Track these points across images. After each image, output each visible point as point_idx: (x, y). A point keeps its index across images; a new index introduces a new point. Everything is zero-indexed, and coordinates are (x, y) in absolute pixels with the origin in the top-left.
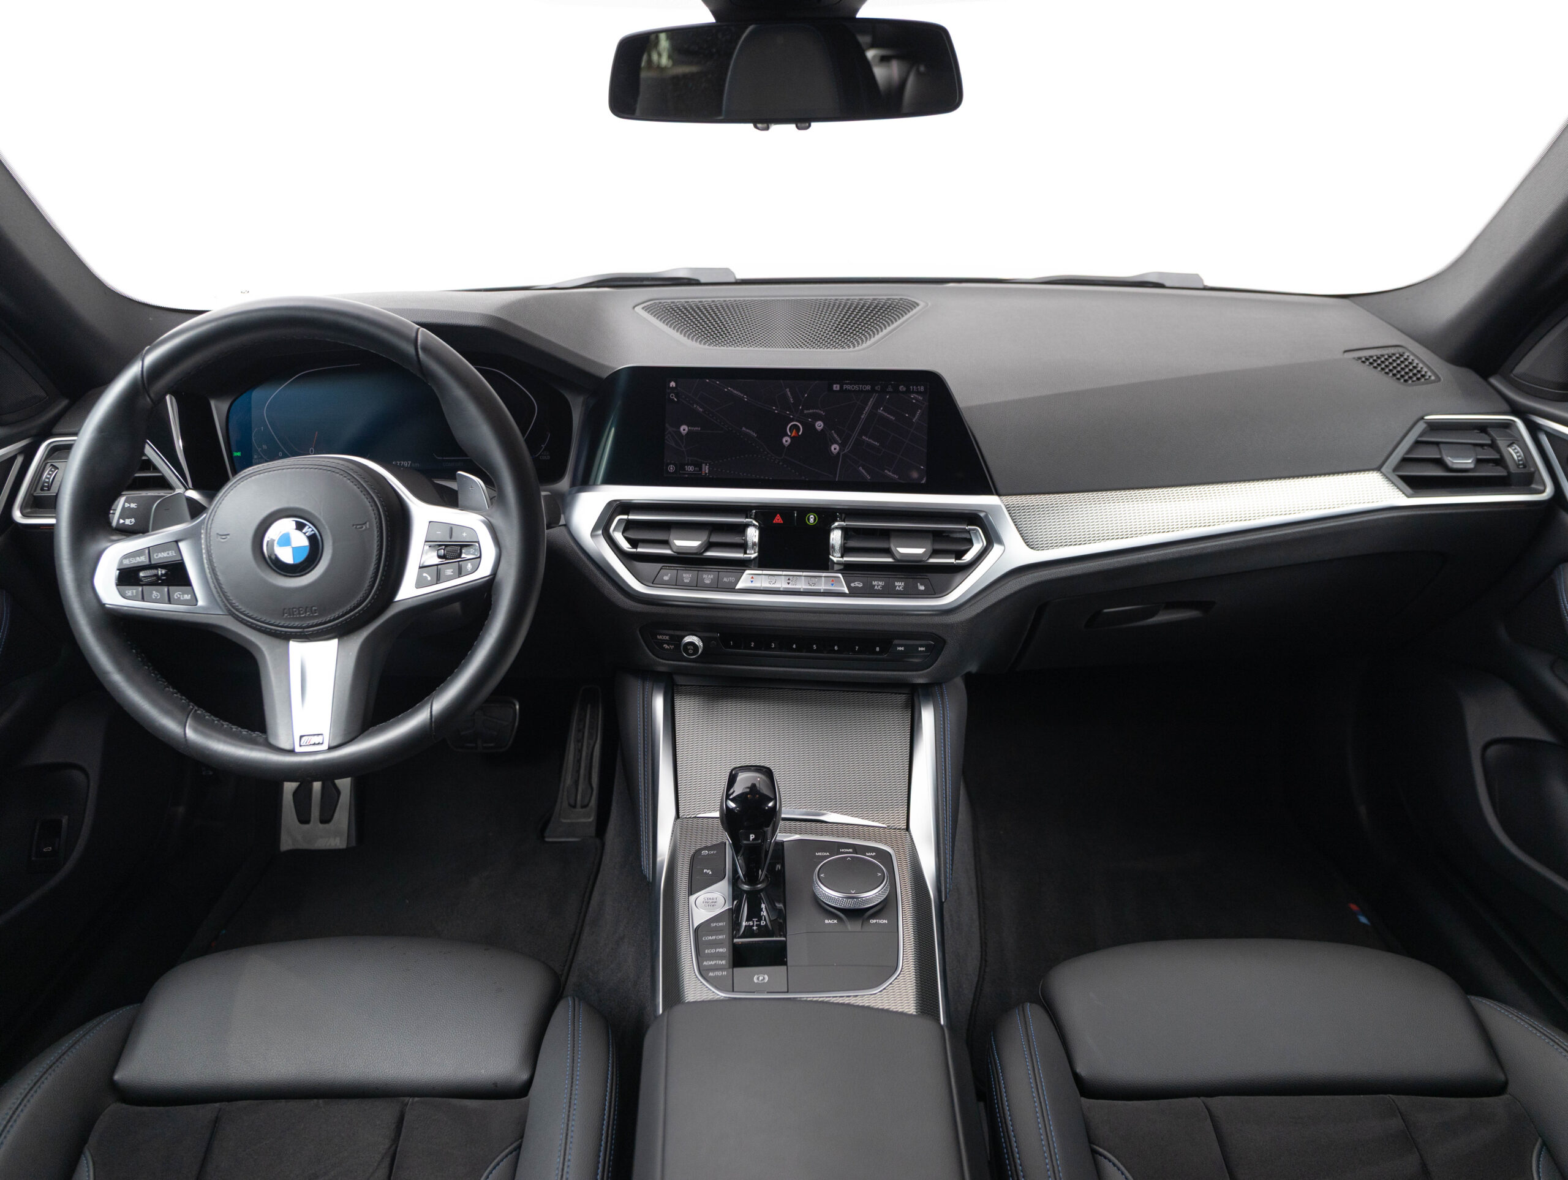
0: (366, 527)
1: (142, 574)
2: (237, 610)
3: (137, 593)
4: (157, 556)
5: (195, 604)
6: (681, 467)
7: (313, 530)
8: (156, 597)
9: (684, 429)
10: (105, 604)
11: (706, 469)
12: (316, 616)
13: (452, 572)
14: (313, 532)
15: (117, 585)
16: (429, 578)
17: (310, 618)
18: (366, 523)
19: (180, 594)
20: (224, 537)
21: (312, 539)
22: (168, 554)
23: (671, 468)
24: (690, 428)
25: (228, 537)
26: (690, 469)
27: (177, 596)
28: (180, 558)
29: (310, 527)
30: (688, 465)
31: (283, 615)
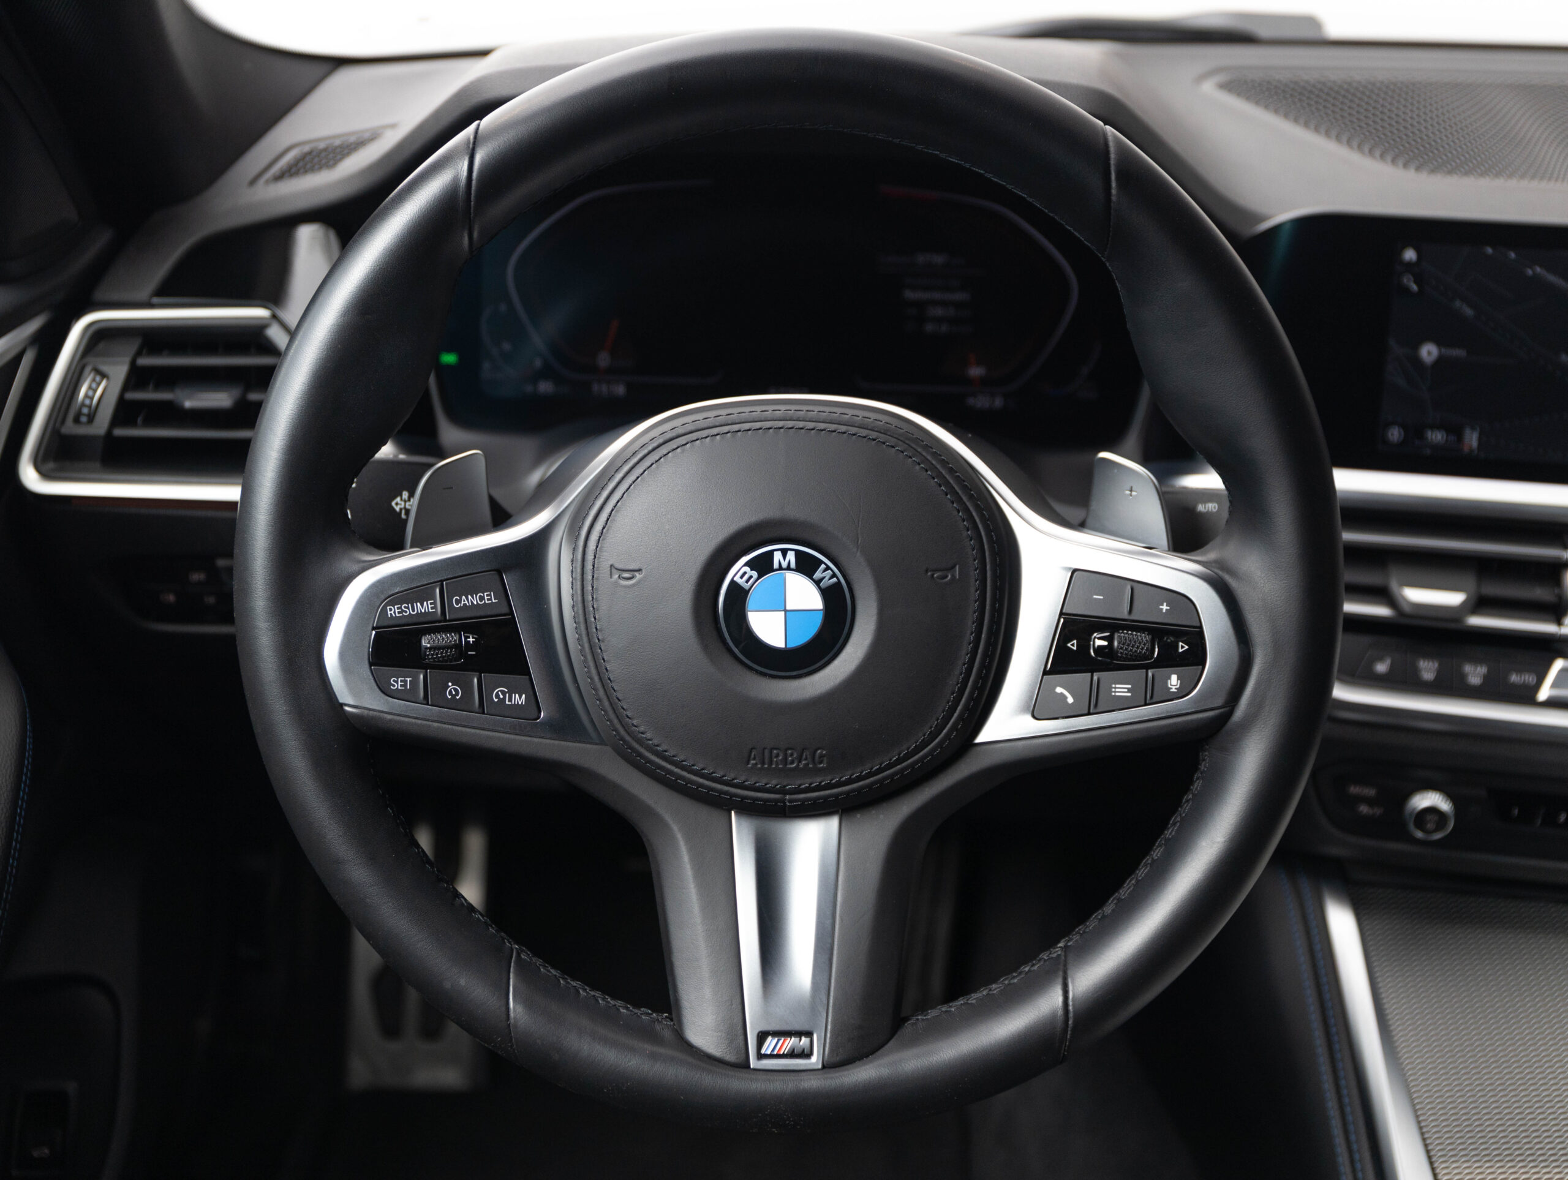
0: (953, 576)
1: (426, 642)
2: (640, 742)
3: (414, 683)
4: (458, 602)
5: (535, 716)
6: (1414, 432)
7: (834, 575)
8: (454, 696)
9: (1429, 352)
10: (342, 705)
11: (1472, 439)
12: (823, 769)
13: (1129, 690)
14: (835, 580)
15: (371, 664)
16: (1070, 700)
17: (806, 772)
18: (954, 567)
19: (503, 693)
20: (626, 575)
21: (830, 595)
22: (482, 598)
23: (1395, 434)
24: (1443, 350)
25: (638, 576)
26: (1436, 437)
27: (497, 696)
28: (505, 610)
29: (828, 568)
30: (1434, 427)
31: (748, 763)
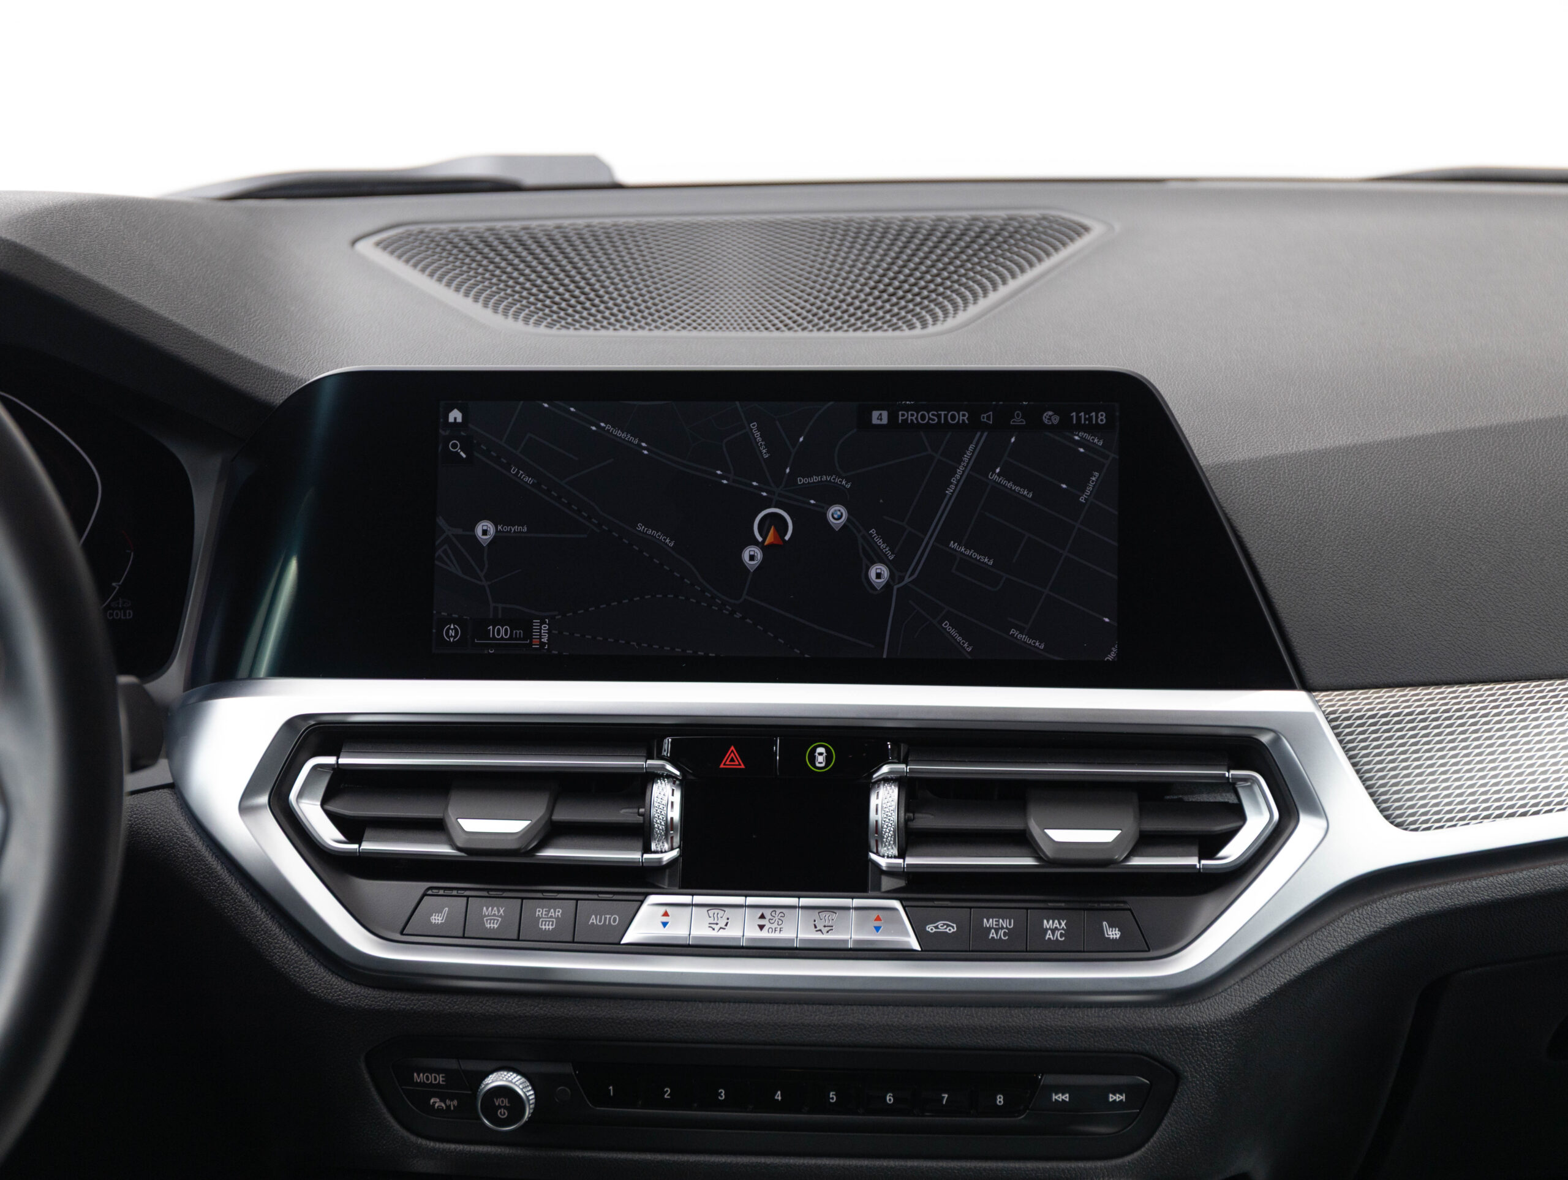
6: (476, 628)
9: (485, 530)
11: (542, 633)
23: (452, 632)
24: (499, 527)
26: (501, 631)
30: (495, 623)
